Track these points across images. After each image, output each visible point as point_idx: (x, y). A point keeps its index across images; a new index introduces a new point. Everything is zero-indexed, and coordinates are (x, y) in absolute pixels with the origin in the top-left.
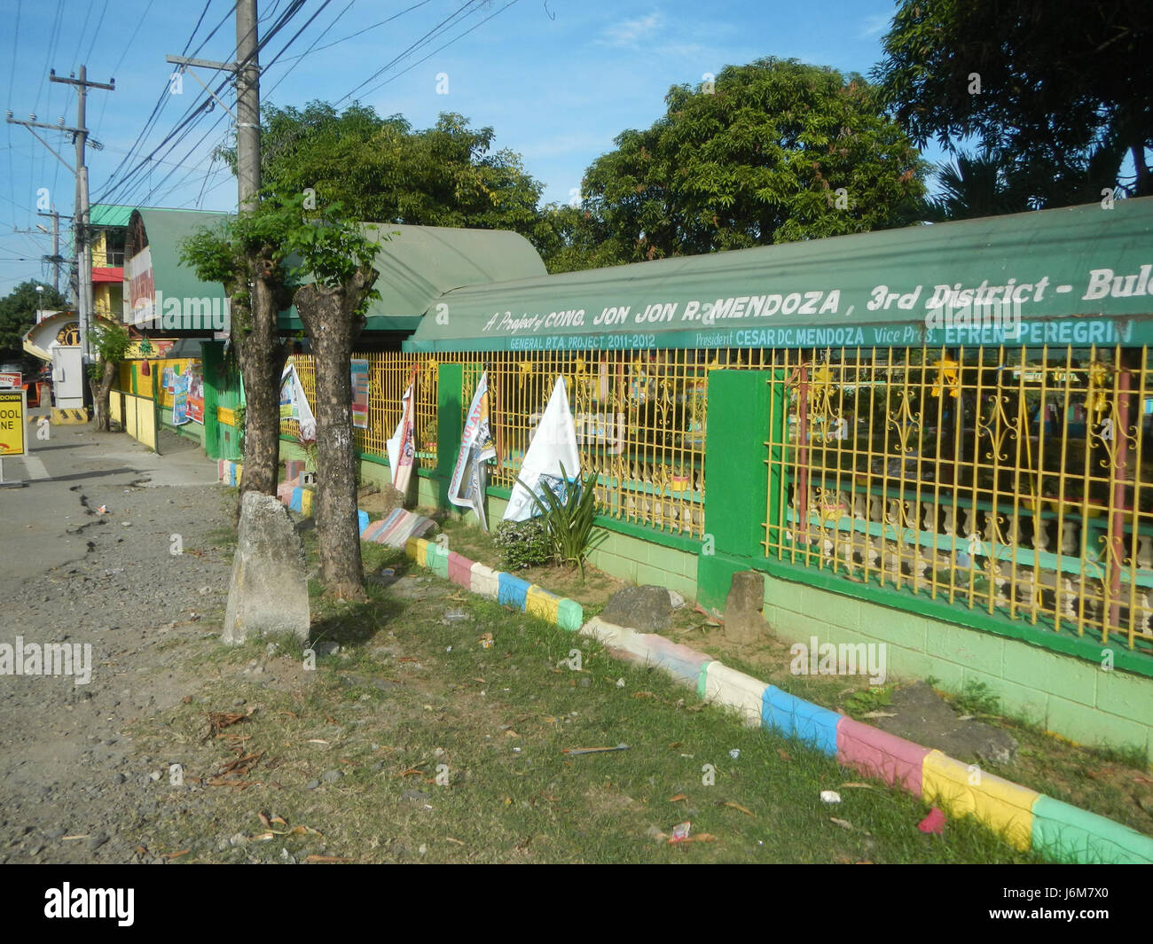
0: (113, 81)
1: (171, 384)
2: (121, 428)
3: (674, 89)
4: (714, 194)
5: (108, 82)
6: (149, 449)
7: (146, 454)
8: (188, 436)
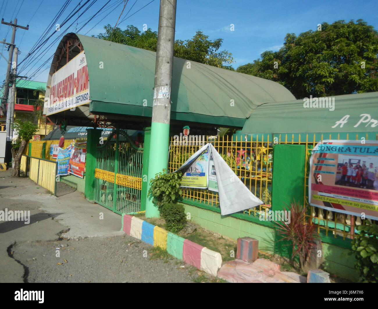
0: (28, 26)
1: (55, 153)
2: (26, 175)
3: (289, 36)
4: (326, 77)
5: (26, 26)
6: (49, 192)
7: (48, 196)
8: (68, 183)
